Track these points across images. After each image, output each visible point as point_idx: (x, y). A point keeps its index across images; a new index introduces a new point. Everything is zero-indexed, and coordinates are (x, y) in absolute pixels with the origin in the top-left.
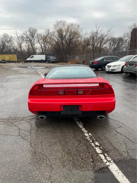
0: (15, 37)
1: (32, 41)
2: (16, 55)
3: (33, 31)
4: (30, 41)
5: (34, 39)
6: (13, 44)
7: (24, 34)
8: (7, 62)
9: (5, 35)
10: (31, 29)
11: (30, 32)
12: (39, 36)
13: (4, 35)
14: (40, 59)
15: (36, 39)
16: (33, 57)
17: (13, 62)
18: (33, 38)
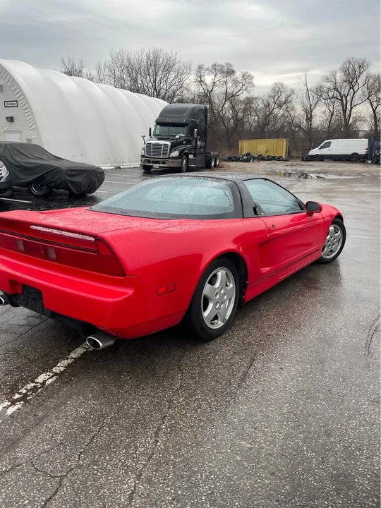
0: (301, 90)
1: (346, 98)
2: (285, 141)
3: (357, 67)
4: (342, 98)
5: (354, 93)
6: (293, 109)
7: (327, 79)
8: (254, 158)
9: (277, 89)
10: (350, 62)
11: (346, 71)
12: (371, 80)
13: (274, 89)
14: (349, 152)
15: (360, 92)
16: (327, 145)
17: (273, 158)
18: (352, 90)
